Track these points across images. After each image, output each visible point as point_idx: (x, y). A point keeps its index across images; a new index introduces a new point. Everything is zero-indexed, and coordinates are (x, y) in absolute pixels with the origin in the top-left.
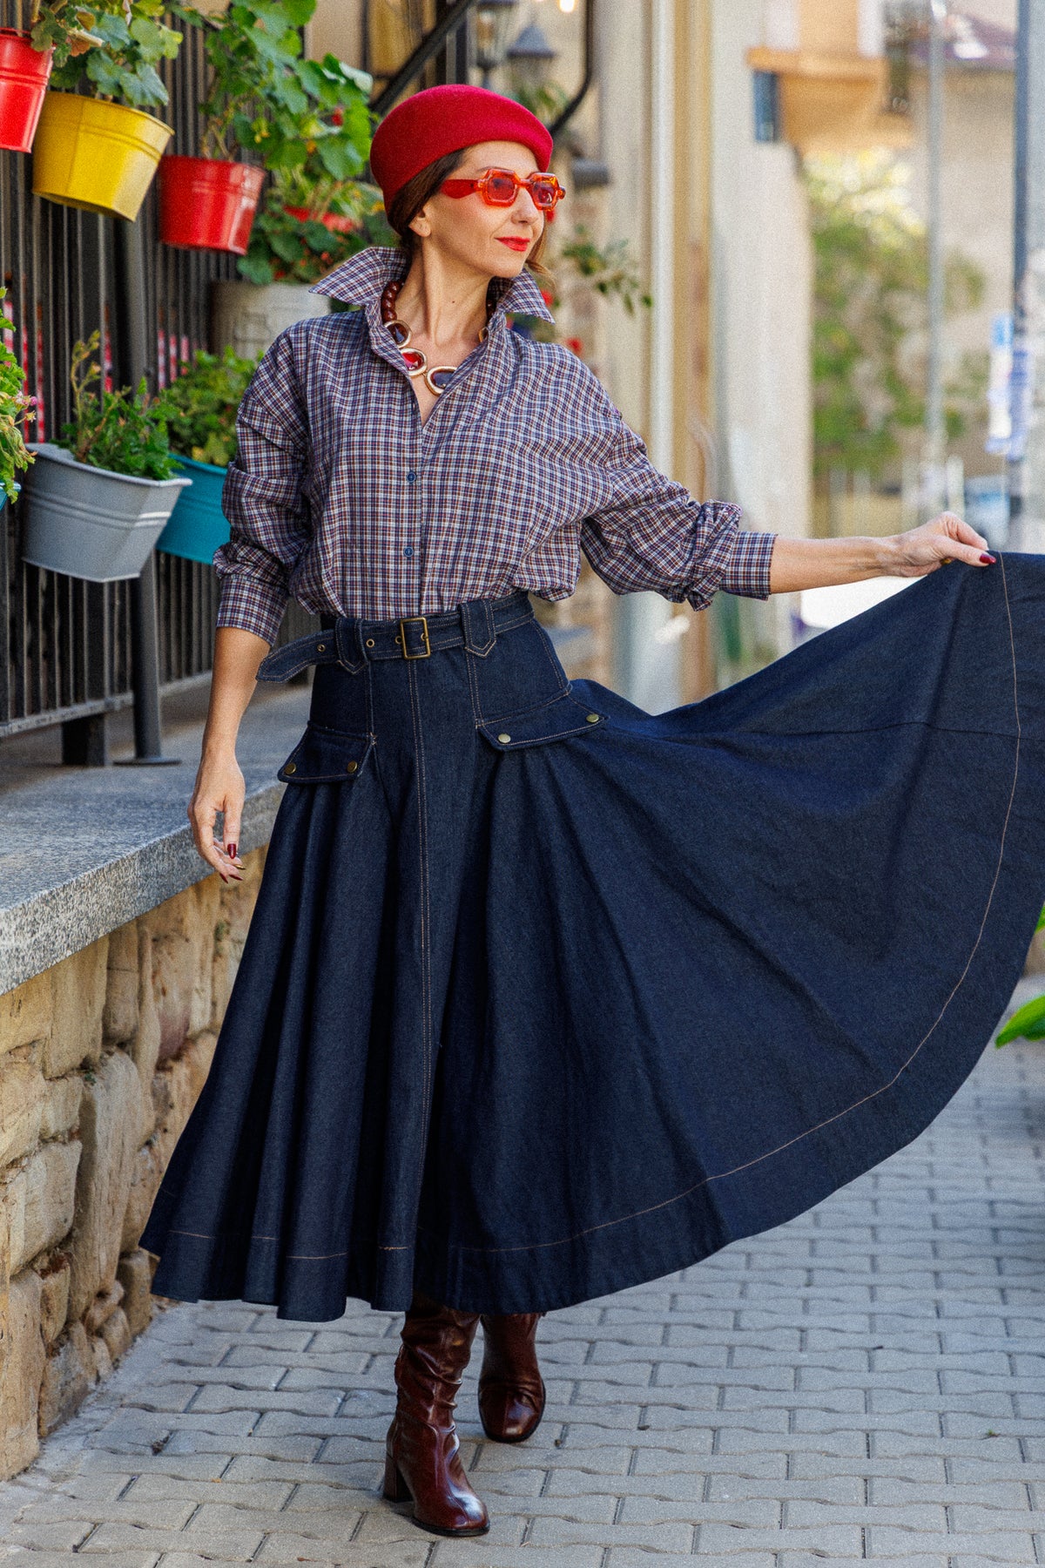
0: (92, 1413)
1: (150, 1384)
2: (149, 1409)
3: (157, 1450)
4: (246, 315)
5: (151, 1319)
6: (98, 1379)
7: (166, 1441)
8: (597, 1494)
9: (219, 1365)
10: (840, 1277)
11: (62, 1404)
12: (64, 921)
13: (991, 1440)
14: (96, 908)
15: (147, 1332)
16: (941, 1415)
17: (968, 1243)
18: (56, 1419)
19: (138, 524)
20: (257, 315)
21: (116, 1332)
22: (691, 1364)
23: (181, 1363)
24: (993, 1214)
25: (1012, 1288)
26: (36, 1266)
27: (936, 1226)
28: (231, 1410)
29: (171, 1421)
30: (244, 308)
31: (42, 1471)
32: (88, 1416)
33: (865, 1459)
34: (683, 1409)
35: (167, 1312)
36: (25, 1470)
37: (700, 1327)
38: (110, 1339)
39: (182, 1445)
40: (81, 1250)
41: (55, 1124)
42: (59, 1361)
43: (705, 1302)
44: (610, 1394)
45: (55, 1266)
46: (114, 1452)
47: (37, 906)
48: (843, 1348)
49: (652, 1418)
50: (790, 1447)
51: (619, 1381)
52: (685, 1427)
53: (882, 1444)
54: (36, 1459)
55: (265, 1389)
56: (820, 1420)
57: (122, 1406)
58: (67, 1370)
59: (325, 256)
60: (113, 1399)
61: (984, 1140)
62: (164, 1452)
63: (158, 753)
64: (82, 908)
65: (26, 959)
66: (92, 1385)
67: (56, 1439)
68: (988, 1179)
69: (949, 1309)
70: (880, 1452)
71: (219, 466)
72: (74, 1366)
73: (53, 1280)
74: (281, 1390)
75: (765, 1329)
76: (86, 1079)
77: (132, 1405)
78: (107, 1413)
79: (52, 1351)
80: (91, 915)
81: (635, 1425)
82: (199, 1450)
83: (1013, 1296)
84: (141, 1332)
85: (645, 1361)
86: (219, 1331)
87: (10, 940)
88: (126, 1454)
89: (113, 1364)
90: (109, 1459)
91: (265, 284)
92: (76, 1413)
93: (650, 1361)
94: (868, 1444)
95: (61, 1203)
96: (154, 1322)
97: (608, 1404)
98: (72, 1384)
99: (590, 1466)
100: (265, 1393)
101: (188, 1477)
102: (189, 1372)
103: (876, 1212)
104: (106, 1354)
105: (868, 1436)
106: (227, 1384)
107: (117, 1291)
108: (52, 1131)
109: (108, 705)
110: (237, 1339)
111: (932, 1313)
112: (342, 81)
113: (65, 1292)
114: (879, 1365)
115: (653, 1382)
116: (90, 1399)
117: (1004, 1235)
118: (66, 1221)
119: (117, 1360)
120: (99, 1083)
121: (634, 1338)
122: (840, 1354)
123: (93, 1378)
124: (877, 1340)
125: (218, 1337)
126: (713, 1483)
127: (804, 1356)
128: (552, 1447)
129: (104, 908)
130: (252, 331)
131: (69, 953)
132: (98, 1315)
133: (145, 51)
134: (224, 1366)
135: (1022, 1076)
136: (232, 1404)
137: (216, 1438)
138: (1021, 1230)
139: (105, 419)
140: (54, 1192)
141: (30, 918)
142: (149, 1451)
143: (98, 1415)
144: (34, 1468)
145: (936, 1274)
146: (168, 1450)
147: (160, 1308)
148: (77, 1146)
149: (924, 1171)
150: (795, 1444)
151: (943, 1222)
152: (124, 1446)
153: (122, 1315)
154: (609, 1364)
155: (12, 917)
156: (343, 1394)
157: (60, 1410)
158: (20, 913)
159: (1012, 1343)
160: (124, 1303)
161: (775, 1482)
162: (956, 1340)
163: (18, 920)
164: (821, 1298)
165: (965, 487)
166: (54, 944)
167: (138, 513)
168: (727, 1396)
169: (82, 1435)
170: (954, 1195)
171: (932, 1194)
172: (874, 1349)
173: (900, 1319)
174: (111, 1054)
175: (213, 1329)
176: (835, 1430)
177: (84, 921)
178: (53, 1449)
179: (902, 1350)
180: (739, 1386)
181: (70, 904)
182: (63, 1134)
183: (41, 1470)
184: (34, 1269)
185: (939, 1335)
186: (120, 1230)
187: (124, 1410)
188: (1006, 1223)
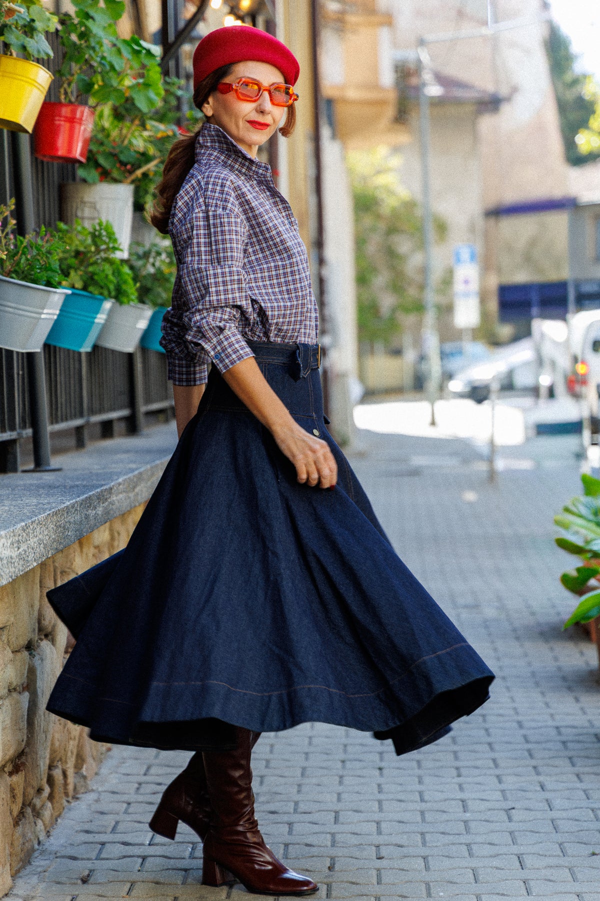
0: (39, 862)
1: (72, 845)
2: (74, 858)
3: (85, 881)
4: (83, 202)
5: (64, 808)
6: (39, 843)
7: (88, 875)
8: (362, 895)
9: (111, 833)
10: (477, 772)
11: (22, 855)
12: (32, 544)
13: (595, 857)
14: (47, 538)
15: (63, 814)
16: (560, 845)
17: (550, 750)
18: (19, 866)
19: (43, 316)
20: (91, 203)
21: (47, 813)
22: (400, 822)
23: (87, 832)
24: (560, 734)
25: (583, 773)
26: (6, 769)
27: (527, 741)
28: (125, 857)
29: (89, 865)
30: (82, 198)
31: (17, 895)
32: (37, 864)
33: (521, 870)
34: (401, 846)
35: (72, 804)
36: (6, 895)
37: (400, 801)
38: (44, 819)
39: (98, 877)
40: (29, 760)
41: (16, 681)
42: (19, 829)
43: (399, 788)
44: (354, 840)
45: (16, 770)
46: (58, 883)
47: (19, 532)
48: (490, 810)
49: (384, 852)
50: (473, 865)
51: (359, 833)
52: (405, 857)
53: (528, 861)
54: (11, 889)
55: (143, 845)
56: (487, 850)
57: (56, 858)
58: (24, 836)
59: (129, 167)
60: (50, 854)
61: (543, 693)
62: (90, 881)
63: (49, 465)
64: (41, 536)
65: (16, 564)
66: (36, 846)
67: (21, 877)
68: (552, 715)
69: (549, 786)
70: (528, 866)
71: (77, 289)
72: (27, 833)
73: (15, 778)
74: (152, 845)
75: (441, 801)
76: (30, 654)
77: (63, 857)
78: (47, 862)
79: (16, 824)
80: (45, 542)
81: (375, 858)
82: (111, 880)
83: (585, 778)
84: (59, 816)
85: (372, 821)
86: (105, 814)
87: (7, 550)
88: (66, 884)
89: (47, 834)
90: (55, 888)
91: (94, 183)
92: (29, 863)
93: (375, 821)
94: (520, 862)
95: (20, 730)
96: (66, 810)
97: (356, 846)
98: (26, 844)
99: (354, 880)
100: (143, 847)
101: (108, 895)
102: (94, 837)
103: (489, 735)
104: (43, 828)
105: (519, 858)
106: (119, 843)
107: (47, 790)
108: (15, 684)
109: (19, 434)
110: (118, 818)
111: (539, 788)
112: (144, 51)
113: (22, 787)
114: (515, 818)
115: (379, 832)
116: (36, 854)
117: (570, 745)
118: (23, 741)
119: (48, 832)
120: (37, 657)
121: (362, 808)
122: (489, 813)
123: (36, 842)
124: (510, 804)
125: (106, 817)
126: (432, 887)
127: (468, 815)
128: (327, 871)
129: (51, 539)
130: (87, 212)
131: (35, 564)
132: (38, 802)
133: (38, 25)
134: (115, 833)
135: (556, 659)
136: (124, 854)
137: (119, 873)
138: (579, 742)
139: (20, 252)
140: (16, 723)
141: (17, 539)
142: (79, 882)
143: (43, 863)
144: (11, 894)
145: (535, 767)
146: (92, 880)
147: (68, 802)
148: (26, 695)
149: (512, 712)
150: (474, 863)
151: (531, 739)
152: (64, 879)
153: (49, 805)
154: (350, 823)
155: (8, 537)
156: (191, 846)
157: (21, 860)
158: (12, 534)
159: (592, 803)
160: (51, 797)
161: (469, 885)
162: (557, 803)
163: (11, 539)
164: (469, 783)
165: (441, 348)
166: (28, 556)
167: (43, 308)
168: (427, 838)
169: (36, 874)
170: (533, 724)
171: (520, 724)
172: (510, 809)
173: (522, 793)
174: (41, 640)
175: (102, 813)
176: (498, 855)
177: (42, 545)
178: (20, 882)
179: (526, 809)
180: (433, 833)
181: (35, 533)
182: (19, 686)
183: (15, 895)
184: (4, 771)
185: (547, 800)
186: (49, 750)
187: (58, 860)
188: (570, 738)
